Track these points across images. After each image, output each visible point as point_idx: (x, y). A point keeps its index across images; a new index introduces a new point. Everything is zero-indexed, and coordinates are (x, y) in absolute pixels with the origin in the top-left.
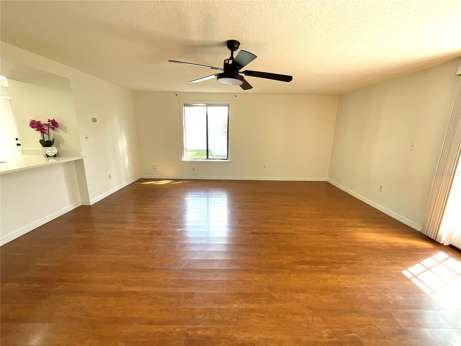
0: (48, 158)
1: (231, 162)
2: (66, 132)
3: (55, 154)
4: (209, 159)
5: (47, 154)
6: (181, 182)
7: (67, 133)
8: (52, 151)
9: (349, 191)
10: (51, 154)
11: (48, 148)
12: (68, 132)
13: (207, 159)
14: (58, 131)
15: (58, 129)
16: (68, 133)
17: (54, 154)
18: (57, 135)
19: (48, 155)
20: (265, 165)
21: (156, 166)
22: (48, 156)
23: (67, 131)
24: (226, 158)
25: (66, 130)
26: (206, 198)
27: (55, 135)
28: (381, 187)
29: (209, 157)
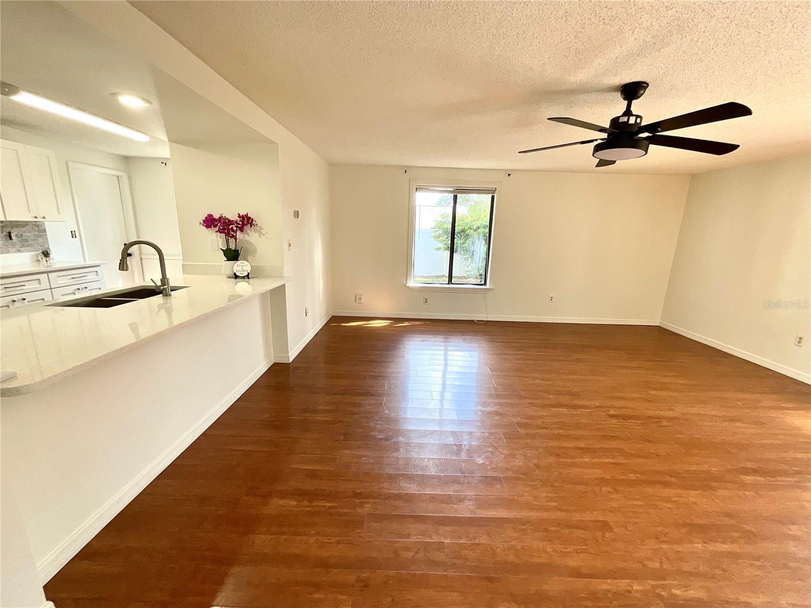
0: (237, 280)
1: (493, 289)
2: (261, 234)
3: (248, 273)
4: (453, 284)
5: (235, 274)
6: (406, 324)
7: (262, 236)
8: (241, 267)
9: (717, 344)
10: (242, 272)
11: (237, 263)
12: (264, 235)
13: (448, 284)
14: (248, 235)
15: (248, 231)
16: (265, 237)
17: (246, 274)
18: (246, 240)
19: (237, 274)
20: (551, 296)
21: (362, 295)
22: (236, 277)
23: (264, 233)
24: (483, 283)
25: (262, 231)
26: (443, 352)
27: (242, 240)
28: (801, 338)
29: (453, 280)
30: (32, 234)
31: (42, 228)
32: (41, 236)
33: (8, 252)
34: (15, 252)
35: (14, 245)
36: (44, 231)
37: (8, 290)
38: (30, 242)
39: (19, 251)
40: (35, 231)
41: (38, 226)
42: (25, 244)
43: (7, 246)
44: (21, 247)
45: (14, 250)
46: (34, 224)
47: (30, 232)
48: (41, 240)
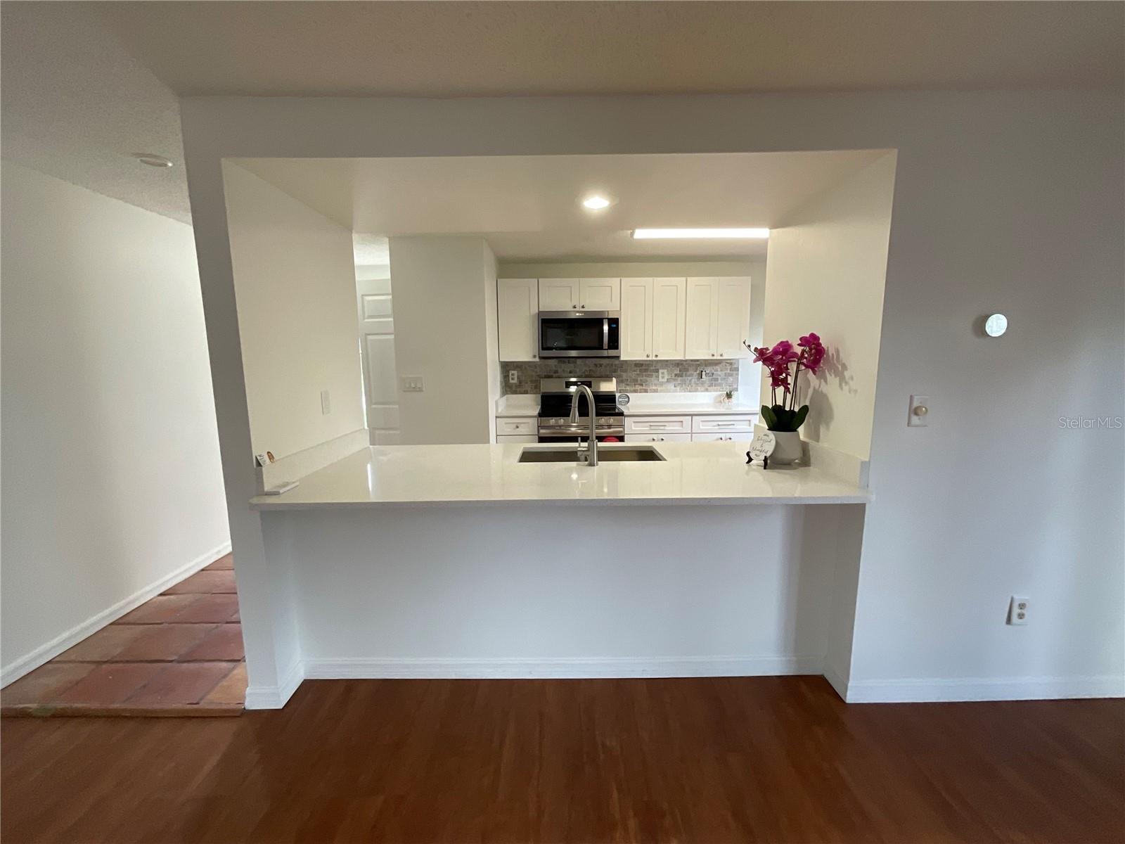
0: (752, 466)
2: (842, 380)
3: (766, 457)
5: (749, 453)
7: (844, 385)
8: (762, 446)
10: (759, 453)
15: (826, 372)
16: (848, 387)
18: (822, 392)
19: (751, 455)
22: (750, 459)
23: (847, 378)
25: (845, 373)
27: (817, 390)
30: (724, 372)
31: (735, 366)
32: (731, 375)
33: (696, 391)
34: (702, 391)
35: (703, 384)
36: (737, 369)
37: (652, 428)
38: (719, 381)
39: (707, 390)
40: (727, 369)
41: (731, 364)
42: (714, 382)
43: (697, 384)
44: (709, 386)
45: (703, 389)
46: (729, 361)
47: (721, 371)
48: (731, 379)
